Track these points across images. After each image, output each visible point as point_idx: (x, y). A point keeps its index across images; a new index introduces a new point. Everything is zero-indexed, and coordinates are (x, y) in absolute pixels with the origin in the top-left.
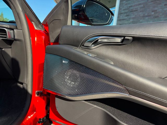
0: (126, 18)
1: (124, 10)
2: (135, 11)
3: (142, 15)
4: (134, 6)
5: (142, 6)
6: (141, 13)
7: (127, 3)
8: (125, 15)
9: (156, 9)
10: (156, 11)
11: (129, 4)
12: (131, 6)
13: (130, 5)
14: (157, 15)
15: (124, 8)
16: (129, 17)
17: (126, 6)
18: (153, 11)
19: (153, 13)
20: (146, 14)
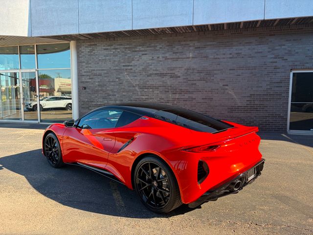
0: (90, 80)
1: (85, 72)
2: (98, 75)
3: (107, 80)
4: (97, 70)
5: (106, 72)
6: (106, 78)
7: (87, 65)
8: (88, 77)
9: (119, 77)
10: (119, 78)
11: (90, 67)
12: (94, 70)
13: (92, 69)
14: (121, 82)
15: (85, 71)
16: (93, 80)
17: (87, 69)
18: (117, 78)
19: (117, 80)
20: (111, 80)
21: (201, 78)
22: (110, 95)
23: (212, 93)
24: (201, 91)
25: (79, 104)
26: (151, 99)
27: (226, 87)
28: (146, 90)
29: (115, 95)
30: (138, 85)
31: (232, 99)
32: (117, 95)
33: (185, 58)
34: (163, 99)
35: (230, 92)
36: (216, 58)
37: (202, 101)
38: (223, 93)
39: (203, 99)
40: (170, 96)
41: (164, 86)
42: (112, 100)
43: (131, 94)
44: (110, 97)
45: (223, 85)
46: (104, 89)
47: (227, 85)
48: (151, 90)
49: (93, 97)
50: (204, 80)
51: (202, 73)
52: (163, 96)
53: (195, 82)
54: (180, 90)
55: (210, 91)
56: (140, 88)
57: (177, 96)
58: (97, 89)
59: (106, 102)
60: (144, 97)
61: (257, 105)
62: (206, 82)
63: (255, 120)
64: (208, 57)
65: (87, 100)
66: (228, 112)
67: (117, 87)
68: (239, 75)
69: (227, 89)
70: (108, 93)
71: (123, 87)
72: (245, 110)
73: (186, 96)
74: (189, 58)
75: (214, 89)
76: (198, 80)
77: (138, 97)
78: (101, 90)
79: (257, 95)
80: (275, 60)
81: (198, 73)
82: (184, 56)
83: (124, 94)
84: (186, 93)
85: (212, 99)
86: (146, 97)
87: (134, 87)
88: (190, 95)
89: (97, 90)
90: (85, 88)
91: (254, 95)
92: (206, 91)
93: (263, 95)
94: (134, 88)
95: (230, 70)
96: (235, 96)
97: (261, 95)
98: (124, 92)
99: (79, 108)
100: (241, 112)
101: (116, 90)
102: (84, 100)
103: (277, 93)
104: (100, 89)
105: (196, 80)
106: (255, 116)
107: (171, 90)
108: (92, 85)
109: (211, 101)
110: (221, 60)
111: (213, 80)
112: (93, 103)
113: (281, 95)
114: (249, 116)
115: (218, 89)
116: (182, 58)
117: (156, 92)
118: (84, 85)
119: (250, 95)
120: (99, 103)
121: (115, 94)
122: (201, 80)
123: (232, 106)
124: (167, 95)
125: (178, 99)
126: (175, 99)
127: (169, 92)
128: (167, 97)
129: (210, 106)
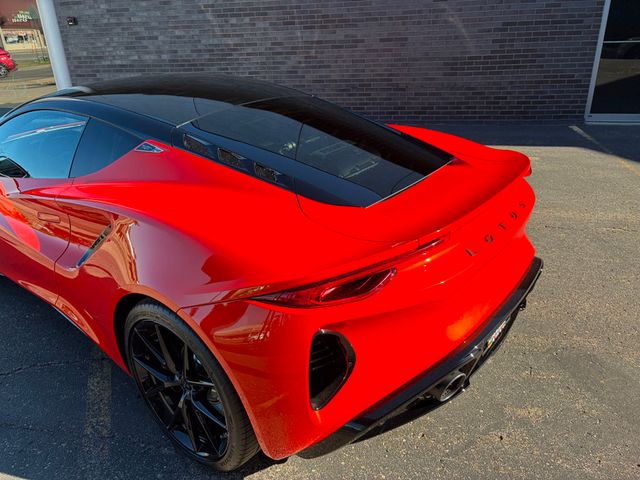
22: (143, 38)
23: (404, 24)
24: (376, 19)
25: (69, 67)
26: (249, 45)
27: (442, 5)
28: (234, 21)
29: (156, 38)
30: (212, 6)
31: (456, 38)
32: (161, 38)
34: (280, 44)
35: (451, 19)
37: (381, 46)
38: (434, 22)
39: (381, 40)
40: (299, 35)
41: (281, 8)
42: (148, 53)
43: (197, 32)
44: (145, 43)
46: (125, 21)
48: (247, 20)
49: (100, 45)
52: (280, 36)
54: (323, 17)
55: (399, 18)
56: (219, 16)
57: (316, 35)
58: (105, 21)
59: (136, 58)
60: (230, 41)
61: (519, 51)
63: (510, 93)
65: (85, 54)
66: (445, 74)
67: (158, 14)
69: (443, 10)
70: (137, 33)
71: (172, 13)
72: (488, 68)
73: (340, 34)
75: (411, 12)
77: (216, 42)
78: (118, 24)
79: (520, 24)
83: (177, 33)
84: (337, 26)
85: (406, 39)
86: (236, 40)
87: (202, 12)
88: (350, 31)
89: (106, 24)
90: (75, 21)
91: (514, 24)
92: (391, 19)
93: (537, 23)
94: (201, 16)
96: (463, 30)
97: (531, 23)
98: (176, 28)
99: (71, 76)
100: (475, 74)
101: (156, 24)
102: (80, 54)
103: (573, 16)
104: (113, 21)
106: (512, 83)
107: (299, 18)
108: (91, 12)
109: (403, 45)
112: (103, 63)
113: (581, 22)
114: (494, 83)
115: (419, 12)
117: (260, 24)
118: (72, 14)
119: (504, 24)
120: (119, 62)
121: (156, 33)
123: (454, 58)
124: (290, 33)
125: (319, 42)
126: (312, 42)
127: (293, 23)
128: (292, 38)
129: (400, 60)
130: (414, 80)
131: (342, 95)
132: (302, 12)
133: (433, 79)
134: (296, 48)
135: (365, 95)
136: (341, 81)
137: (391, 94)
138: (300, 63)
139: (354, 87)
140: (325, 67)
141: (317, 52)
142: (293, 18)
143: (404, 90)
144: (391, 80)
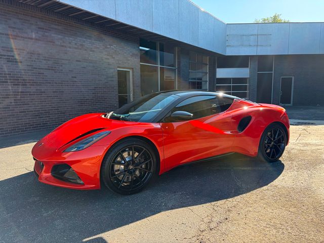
21: (48, 67)
23: (62, 85)
24: (50, 83)
27: (75, 79)
31: (81, 92)
33: (26, 38)
35: (78, 85)
36: (63, 46)
37: (53, 94)
38: (73, 86)
39: (53, 92)
40: (10, 88)
45: (72, 77)
47: (76, 77)
50: (52, 70)
51: (49, 60)
53: (42, 71)
54: (24, 80)
55: (60, 83)
57: (20, 89)
61: (100, 97)
62: (55, 72)
64: (54, 42)
66: (79, 106)
68: (85, 68)
69: (76, 81)
72: (92, 103)
73: (33, 89)
74: (32, 39)
75: (64, 81)
76: (46, 69)
79: (99, 88)
80: (108, 57)
81: (45, 60)
82: (25, 35)
85: (63, 92)
88: (38, 88)
91: (97, 88)
92: (56, 83)
95: (77, 61)
96: (83, 89)
97: (102, 88)
100: (88, 105)
105: (43, 69)
107: (11, 79)
109: (62, 94)
110: (68, 49)
111: (62, 70)
115: (67, 81)
116: (22, 37)
119: (94, 88)
122: (49, 69)
123: (81, 100)
124: (5, 87)
125: (21, 92)
126: (18, 92)
127: (7, 82)
128: (6, 90)
129: (61, 100)
130: (68, 109)
131: (36, 118)
132: (12, 77)
133: (74, 108)
134: (9, 95)
135: (48, 117)
136: (35, 111)
137: (60, 116)
138: (11, 103)
139: (41, 113)
140: (26, 104)
141: (21, 97)
142: (7, 79)
143: (64, 113)
144: (58, 109)
